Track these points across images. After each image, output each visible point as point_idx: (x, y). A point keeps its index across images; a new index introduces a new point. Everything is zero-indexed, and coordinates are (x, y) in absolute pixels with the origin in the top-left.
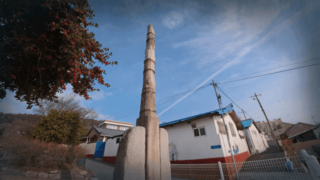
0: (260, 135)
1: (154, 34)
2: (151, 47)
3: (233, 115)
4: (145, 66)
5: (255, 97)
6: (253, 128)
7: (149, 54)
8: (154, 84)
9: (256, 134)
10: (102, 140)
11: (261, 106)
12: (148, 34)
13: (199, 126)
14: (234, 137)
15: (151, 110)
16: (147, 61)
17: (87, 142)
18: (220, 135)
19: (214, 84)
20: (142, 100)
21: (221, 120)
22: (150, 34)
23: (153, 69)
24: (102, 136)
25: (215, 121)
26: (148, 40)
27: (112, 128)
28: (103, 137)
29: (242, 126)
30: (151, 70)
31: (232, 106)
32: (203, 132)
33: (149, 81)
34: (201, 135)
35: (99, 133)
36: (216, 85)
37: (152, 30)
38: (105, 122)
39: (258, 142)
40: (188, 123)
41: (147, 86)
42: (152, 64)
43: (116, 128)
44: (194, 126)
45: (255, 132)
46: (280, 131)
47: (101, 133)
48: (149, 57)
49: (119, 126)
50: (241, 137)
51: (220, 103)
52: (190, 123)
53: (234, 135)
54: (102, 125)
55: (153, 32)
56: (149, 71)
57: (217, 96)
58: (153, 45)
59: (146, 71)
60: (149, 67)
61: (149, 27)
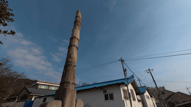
0: (151, 99)
1: (81, 17)
2: (77, 27)
3: (134, 84)
4: (70, 42)
5: (149, 71)
6: (147, 94)
7: (75, 33)
8: (76, 58)
9: (149, 98)
10: (31, 98)
11: (153, 78)
12: (76, 17)
13: (109, 92)
14: (134, 101)
15: (71, 82)
16: (72, 38)
17: (16, 101)
18: (125, 100)
19: (121, 60)
20: (63, 72)
21: (126, 88)
22: (78, 17)
23: (77, 46)
24: (31, 95)
25: (121, 89)
26: (75, 22)
27: (43, 87)
28: (33, 96)
29: (140, 92)
30: (74, 46)
31: (133, 77)
32: (112, 97)
33: (72, 56)
34: (110, 99)
35: (29, 93)
36: (123, 61)
37: (80, 15)
38: (38, 83)
39: (150, 105)
40: (101, 89)
41: (70, 60)
42: (77, 41)
43: (46, 88)
44: (105, 92)
45: (148, 96)
46: (164, 96)
47: (31, 93)
48: (74, 36)
49: (49, 86)
50: (139, 101)
51: (125, 75)
52: (102, 89)
53: (134, 100)
54: (35, 85)
55: (80, 16)
56: (73, 47)
57: (124, 70)
58: (79, 26)
59: (71, 46)
60: (73, 44)
61: (77, 12)
